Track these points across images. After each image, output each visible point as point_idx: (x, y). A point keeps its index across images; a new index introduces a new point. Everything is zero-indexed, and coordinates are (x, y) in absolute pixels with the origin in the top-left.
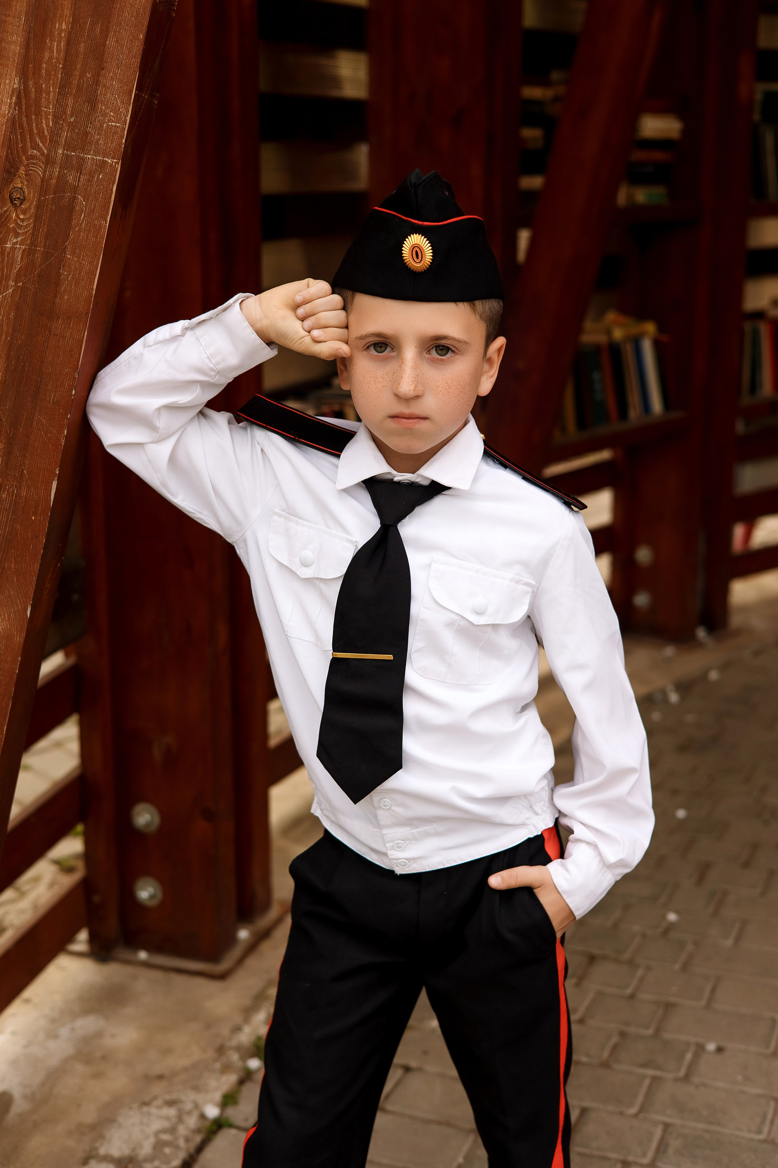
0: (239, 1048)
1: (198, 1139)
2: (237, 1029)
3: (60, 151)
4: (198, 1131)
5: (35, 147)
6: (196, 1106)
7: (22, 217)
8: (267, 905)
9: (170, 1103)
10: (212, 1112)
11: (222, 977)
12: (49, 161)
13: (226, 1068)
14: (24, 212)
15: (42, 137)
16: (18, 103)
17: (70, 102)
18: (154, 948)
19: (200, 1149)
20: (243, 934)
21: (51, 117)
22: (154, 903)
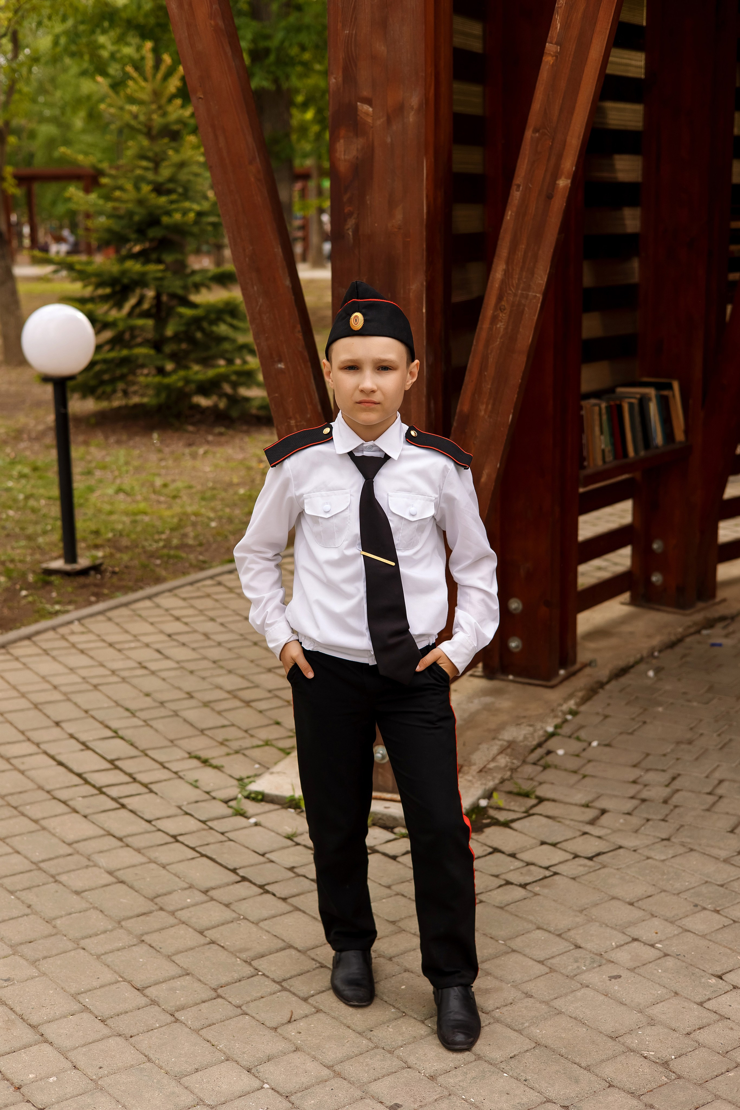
0: (562, 711)
1: (543, 739)
2: (561, 705)
3: (520, 292)
4: (544, 736)
5: (510, 290)
6: (542, 728)
7: (504, 315)
8: (574, 661)
9: (531, 726)
10: (550, 729)
11: (552, 687)
12: (515, 295)
13: (556, 716)
14: (505, 314)
15: (513, 286)
16: (505, 274)
17: (524, 274)
18: (515, 674)
19: (546, 741)
20: (562, 672)
21: (517, 279)
22: (518, 650)
